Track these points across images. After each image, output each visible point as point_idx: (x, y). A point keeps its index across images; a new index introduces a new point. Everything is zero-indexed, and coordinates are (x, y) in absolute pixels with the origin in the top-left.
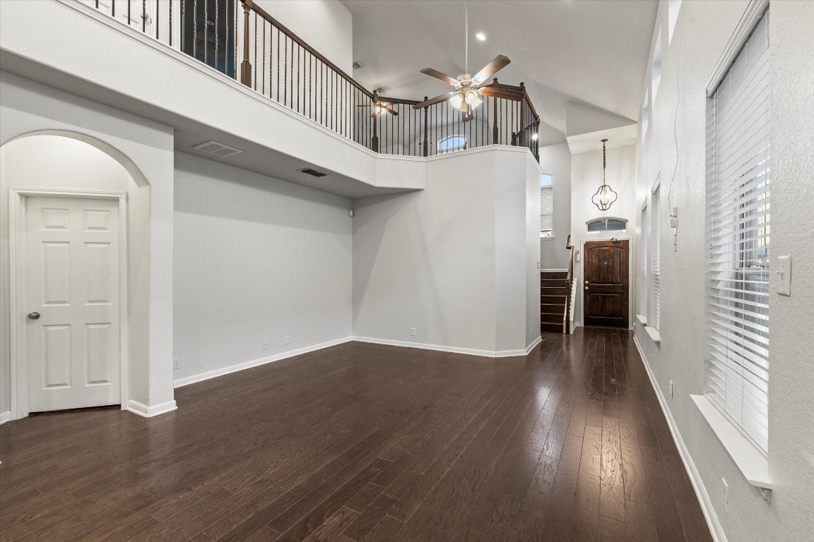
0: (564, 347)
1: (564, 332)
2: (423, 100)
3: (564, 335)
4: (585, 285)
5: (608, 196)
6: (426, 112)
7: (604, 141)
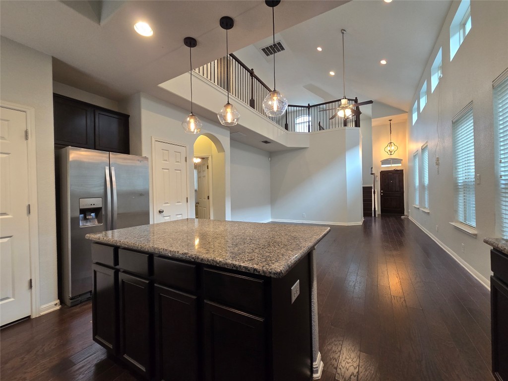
0: (373, 224)
1: (373, 216)
2: (307, 105)
3: (373, 218)
4: (381, 193)
5: (393, 148)
6: (309, 111)
7: (390, 120)
